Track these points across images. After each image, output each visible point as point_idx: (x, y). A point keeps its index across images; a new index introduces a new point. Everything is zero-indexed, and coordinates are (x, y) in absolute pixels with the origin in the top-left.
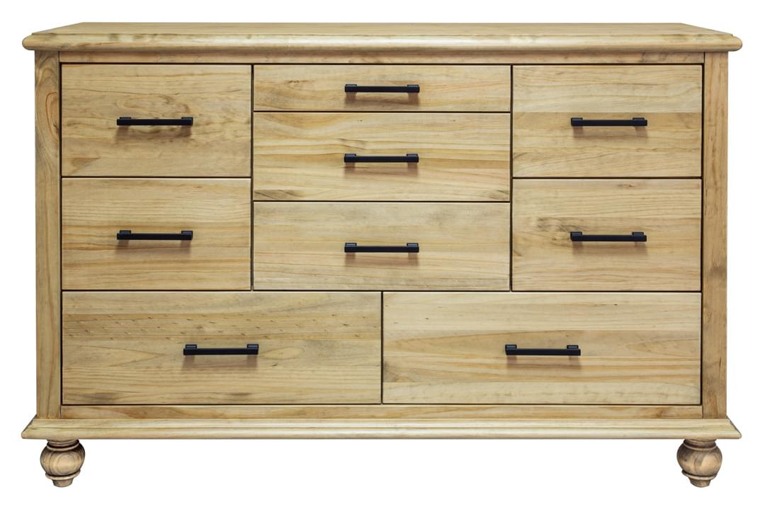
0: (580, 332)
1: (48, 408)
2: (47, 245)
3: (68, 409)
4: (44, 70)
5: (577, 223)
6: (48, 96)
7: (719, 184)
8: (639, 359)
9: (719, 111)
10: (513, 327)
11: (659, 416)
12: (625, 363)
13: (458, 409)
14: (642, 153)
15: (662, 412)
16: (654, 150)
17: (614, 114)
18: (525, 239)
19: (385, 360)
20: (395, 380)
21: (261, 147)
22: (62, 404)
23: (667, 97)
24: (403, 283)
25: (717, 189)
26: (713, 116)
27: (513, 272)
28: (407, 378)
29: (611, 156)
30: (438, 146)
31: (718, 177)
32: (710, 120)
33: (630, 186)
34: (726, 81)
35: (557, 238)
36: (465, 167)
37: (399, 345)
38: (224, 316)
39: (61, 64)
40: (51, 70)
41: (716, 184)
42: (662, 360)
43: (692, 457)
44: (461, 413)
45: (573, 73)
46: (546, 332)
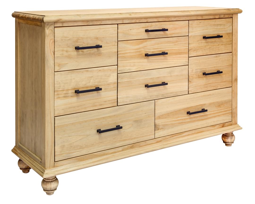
0: (205, 104)
1: (50, 165)
2: (50, 100)
3: (57, 163)
4: (49, 30)
5: (204, 70)
6: (50, 40)
7: (236, 54)
8: (218, 110)
9: (236, 32)
10: (188, 106)
11: (223, 127)
12: (215, 112)
13: (175, 136)
14: (219, 46)
15: (223, 125)
16: (222, 45)
17: (213, 35)
18: (192, 77)
19: (155, 123)
20: (158, 130)
21: (120, 54)
22: (55, 162)
23: (225, 28)
24: (161, 96)
25: (236, 55)
26: (235, 33)
27: (189, 88)
28: (162, 128)
29: (212, 48)
30: (170, 49)
31: (236, 52)
32: (234, 35)
33: (217, 57)
34: (238, 22)
35: (200, 75)
36: (177, 55)
37: (159, 118)
38: (110, 117)
39: (55, 27)
40: (52, 30)
41: (235, 54)
42: (224, 109)
43: (229, 137)
44: (176, 137)
45: (204, 22)
46: (197, 106)
